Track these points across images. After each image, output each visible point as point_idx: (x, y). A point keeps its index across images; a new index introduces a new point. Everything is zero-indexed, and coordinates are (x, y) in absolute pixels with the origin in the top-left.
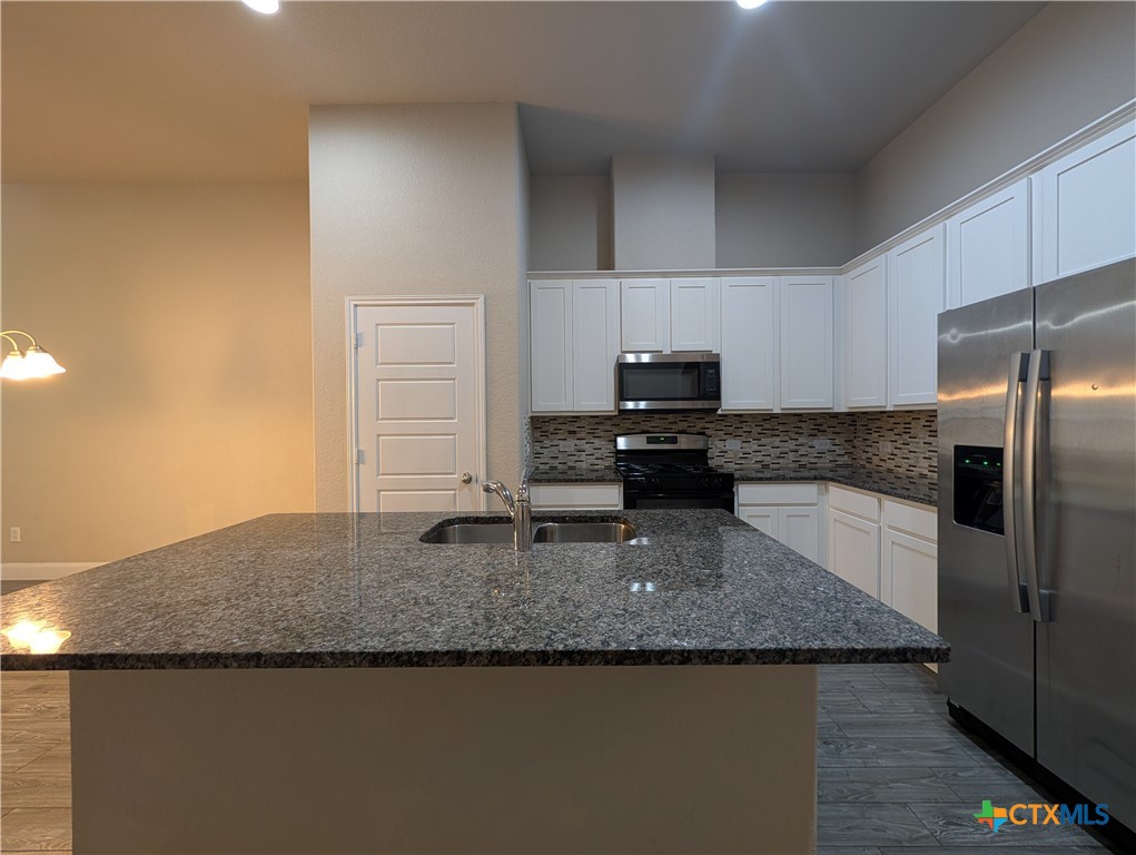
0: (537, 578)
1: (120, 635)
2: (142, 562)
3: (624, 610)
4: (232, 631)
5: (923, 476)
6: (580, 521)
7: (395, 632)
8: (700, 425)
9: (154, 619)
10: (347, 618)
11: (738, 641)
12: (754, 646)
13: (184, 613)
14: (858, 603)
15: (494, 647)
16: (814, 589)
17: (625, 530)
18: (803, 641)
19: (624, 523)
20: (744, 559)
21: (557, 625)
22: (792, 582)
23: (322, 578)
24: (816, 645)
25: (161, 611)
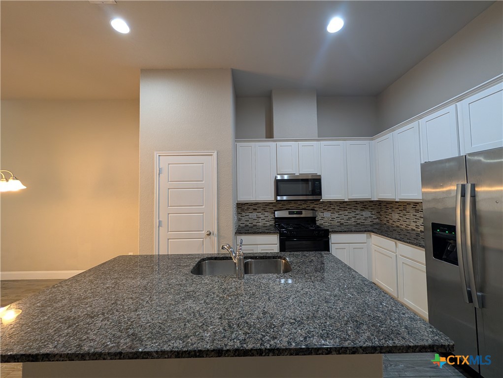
0: (250, 298)
1: (51, 339)
2: (60, 288)
3: (294, 319)
4: (106, 336)
5: (413, 230)
6: (263, 259)
7: (186, 336)
8: (312, 206)
9: (68, 328)
10: (163, 326)
11: (353, 341)
12: (361, 344)
13: (82, 323)
14: (404, 314)
15: (236, 347)
16: (381, 304)
17: (285, 263)
18: (383, 341)
19: (284, 260)
20: (344, 284)
21: (264, 331)
22: (370, 299)
23: (148, 299)
24: (390, 343)
25: (71, 322)
